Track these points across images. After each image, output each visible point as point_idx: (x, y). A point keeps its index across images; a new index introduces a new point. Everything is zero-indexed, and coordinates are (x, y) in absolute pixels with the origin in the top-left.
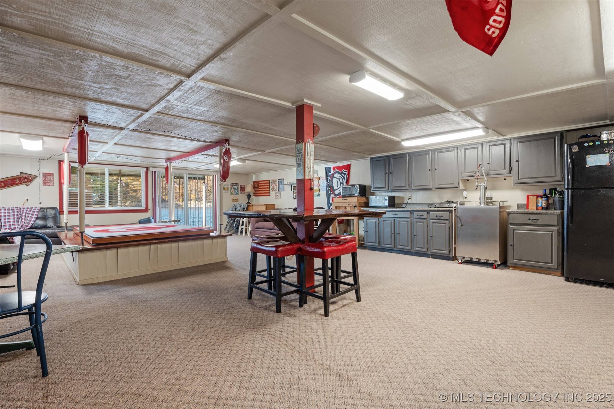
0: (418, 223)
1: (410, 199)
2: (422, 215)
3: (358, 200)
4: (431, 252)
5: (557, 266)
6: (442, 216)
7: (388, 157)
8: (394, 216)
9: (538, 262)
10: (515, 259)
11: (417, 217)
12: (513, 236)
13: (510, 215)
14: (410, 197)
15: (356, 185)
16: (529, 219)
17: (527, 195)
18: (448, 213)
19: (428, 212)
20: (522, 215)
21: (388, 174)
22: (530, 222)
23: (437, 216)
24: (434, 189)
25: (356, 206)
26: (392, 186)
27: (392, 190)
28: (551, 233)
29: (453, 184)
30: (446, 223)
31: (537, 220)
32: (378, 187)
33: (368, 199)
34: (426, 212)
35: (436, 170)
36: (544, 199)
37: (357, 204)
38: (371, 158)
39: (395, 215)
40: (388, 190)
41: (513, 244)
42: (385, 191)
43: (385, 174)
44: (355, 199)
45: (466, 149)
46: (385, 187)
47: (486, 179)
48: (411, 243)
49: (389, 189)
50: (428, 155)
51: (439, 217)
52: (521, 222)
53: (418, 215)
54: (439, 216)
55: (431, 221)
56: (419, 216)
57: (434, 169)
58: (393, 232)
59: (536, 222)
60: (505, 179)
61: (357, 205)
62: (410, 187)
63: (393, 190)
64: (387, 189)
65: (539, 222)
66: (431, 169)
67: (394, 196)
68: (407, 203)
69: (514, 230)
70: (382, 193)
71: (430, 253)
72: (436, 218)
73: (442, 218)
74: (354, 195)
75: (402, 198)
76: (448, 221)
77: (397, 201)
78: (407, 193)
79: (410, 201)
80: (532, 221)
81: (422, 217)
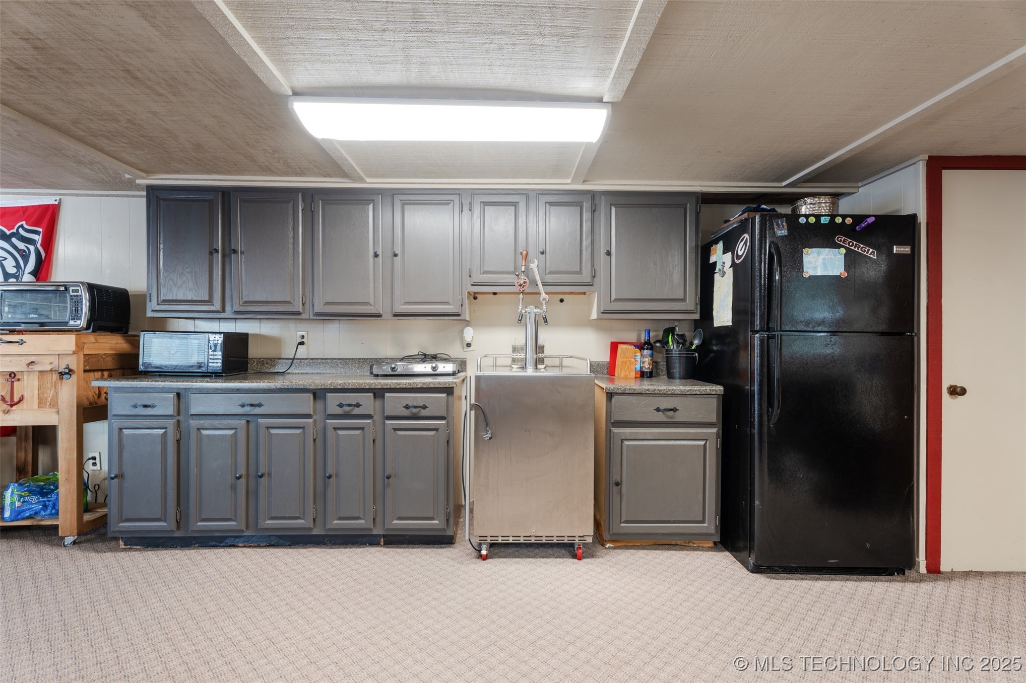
0: (340, 432)
1: (302, 343)
2: (358, 405)
3: (79, 347)
4: (388, 530)
5: (713, 527)
6: (425, 407)
7: (226, 193)
8: (247, 410)
9: (675, 522)
10: (623, 520)
11: (339, 411)
12: (620, 458)
13: (613, 400)
14: (303, 337)
15: (76, 284)
16: (658, 410)
17: (612, 343)
18: (444, 395)
19: (378, 393)
20: (641, 398)
21: (224, 256)
22: (660, 417)
23: (407, 407)
24: (387, 315)
25: (70, 372)
26: (240, 297)
27: (237, 312)
28: (703, 443)
29: (447, 303)
30: (437, 430)
31: (674, 410)
32: (180, 298)
33: (135, 343)
34: (371, 394)
35: (396, 255)
36: (646, 352)
37: (74, 363)
38: (152, 190)
39: (252, 405)
40: (224, 311)
41: (619, 480)
42: (210, 315)
43: (211, 253)
44: (67, 343)
45: (485, 204)
46: (210, 301)
47: (544, 295)
48: (315, 503)
49: (228, 308)
50: (371, 207)
51: (415, 410)
52: (639, 419)
53: (341, 406)
54: (415, 407)
55: (388, 422)
56: (347, 409)
57: (390, 254)
58: (242, 471)
59: (672, 417)
60: (562, 301)
61: (73, 367)
62: (307, 305)
63: (241, 315)
64: (217, 306)
65: (679, 417)
66: (380, 253)
67: (247, 335)
68: (293, 359)
69: (622, 441)
70: (197, 322)
71: (382, 533)
72: (406, 413)
73: (424, 413)
74: (66, 323)
75: (275, 341)
76: (444, 422)
77: (254, 351)
78: (292, 325)
79: (302, 352)
80: (665, 415)
81: (356, 411)
